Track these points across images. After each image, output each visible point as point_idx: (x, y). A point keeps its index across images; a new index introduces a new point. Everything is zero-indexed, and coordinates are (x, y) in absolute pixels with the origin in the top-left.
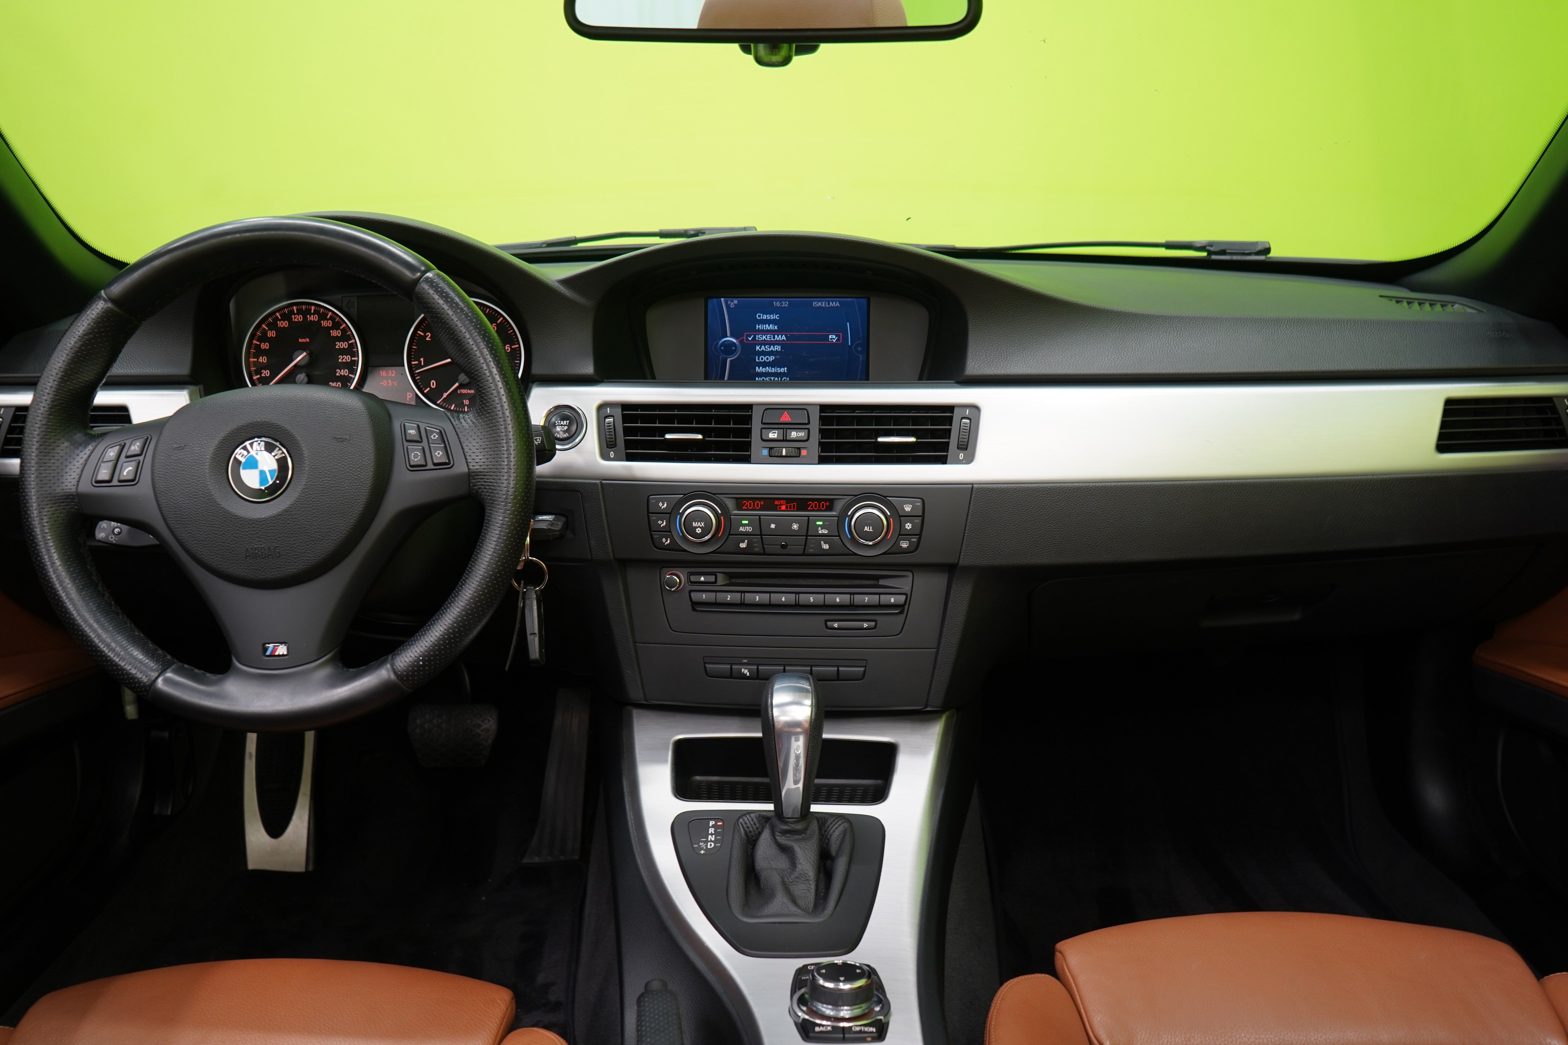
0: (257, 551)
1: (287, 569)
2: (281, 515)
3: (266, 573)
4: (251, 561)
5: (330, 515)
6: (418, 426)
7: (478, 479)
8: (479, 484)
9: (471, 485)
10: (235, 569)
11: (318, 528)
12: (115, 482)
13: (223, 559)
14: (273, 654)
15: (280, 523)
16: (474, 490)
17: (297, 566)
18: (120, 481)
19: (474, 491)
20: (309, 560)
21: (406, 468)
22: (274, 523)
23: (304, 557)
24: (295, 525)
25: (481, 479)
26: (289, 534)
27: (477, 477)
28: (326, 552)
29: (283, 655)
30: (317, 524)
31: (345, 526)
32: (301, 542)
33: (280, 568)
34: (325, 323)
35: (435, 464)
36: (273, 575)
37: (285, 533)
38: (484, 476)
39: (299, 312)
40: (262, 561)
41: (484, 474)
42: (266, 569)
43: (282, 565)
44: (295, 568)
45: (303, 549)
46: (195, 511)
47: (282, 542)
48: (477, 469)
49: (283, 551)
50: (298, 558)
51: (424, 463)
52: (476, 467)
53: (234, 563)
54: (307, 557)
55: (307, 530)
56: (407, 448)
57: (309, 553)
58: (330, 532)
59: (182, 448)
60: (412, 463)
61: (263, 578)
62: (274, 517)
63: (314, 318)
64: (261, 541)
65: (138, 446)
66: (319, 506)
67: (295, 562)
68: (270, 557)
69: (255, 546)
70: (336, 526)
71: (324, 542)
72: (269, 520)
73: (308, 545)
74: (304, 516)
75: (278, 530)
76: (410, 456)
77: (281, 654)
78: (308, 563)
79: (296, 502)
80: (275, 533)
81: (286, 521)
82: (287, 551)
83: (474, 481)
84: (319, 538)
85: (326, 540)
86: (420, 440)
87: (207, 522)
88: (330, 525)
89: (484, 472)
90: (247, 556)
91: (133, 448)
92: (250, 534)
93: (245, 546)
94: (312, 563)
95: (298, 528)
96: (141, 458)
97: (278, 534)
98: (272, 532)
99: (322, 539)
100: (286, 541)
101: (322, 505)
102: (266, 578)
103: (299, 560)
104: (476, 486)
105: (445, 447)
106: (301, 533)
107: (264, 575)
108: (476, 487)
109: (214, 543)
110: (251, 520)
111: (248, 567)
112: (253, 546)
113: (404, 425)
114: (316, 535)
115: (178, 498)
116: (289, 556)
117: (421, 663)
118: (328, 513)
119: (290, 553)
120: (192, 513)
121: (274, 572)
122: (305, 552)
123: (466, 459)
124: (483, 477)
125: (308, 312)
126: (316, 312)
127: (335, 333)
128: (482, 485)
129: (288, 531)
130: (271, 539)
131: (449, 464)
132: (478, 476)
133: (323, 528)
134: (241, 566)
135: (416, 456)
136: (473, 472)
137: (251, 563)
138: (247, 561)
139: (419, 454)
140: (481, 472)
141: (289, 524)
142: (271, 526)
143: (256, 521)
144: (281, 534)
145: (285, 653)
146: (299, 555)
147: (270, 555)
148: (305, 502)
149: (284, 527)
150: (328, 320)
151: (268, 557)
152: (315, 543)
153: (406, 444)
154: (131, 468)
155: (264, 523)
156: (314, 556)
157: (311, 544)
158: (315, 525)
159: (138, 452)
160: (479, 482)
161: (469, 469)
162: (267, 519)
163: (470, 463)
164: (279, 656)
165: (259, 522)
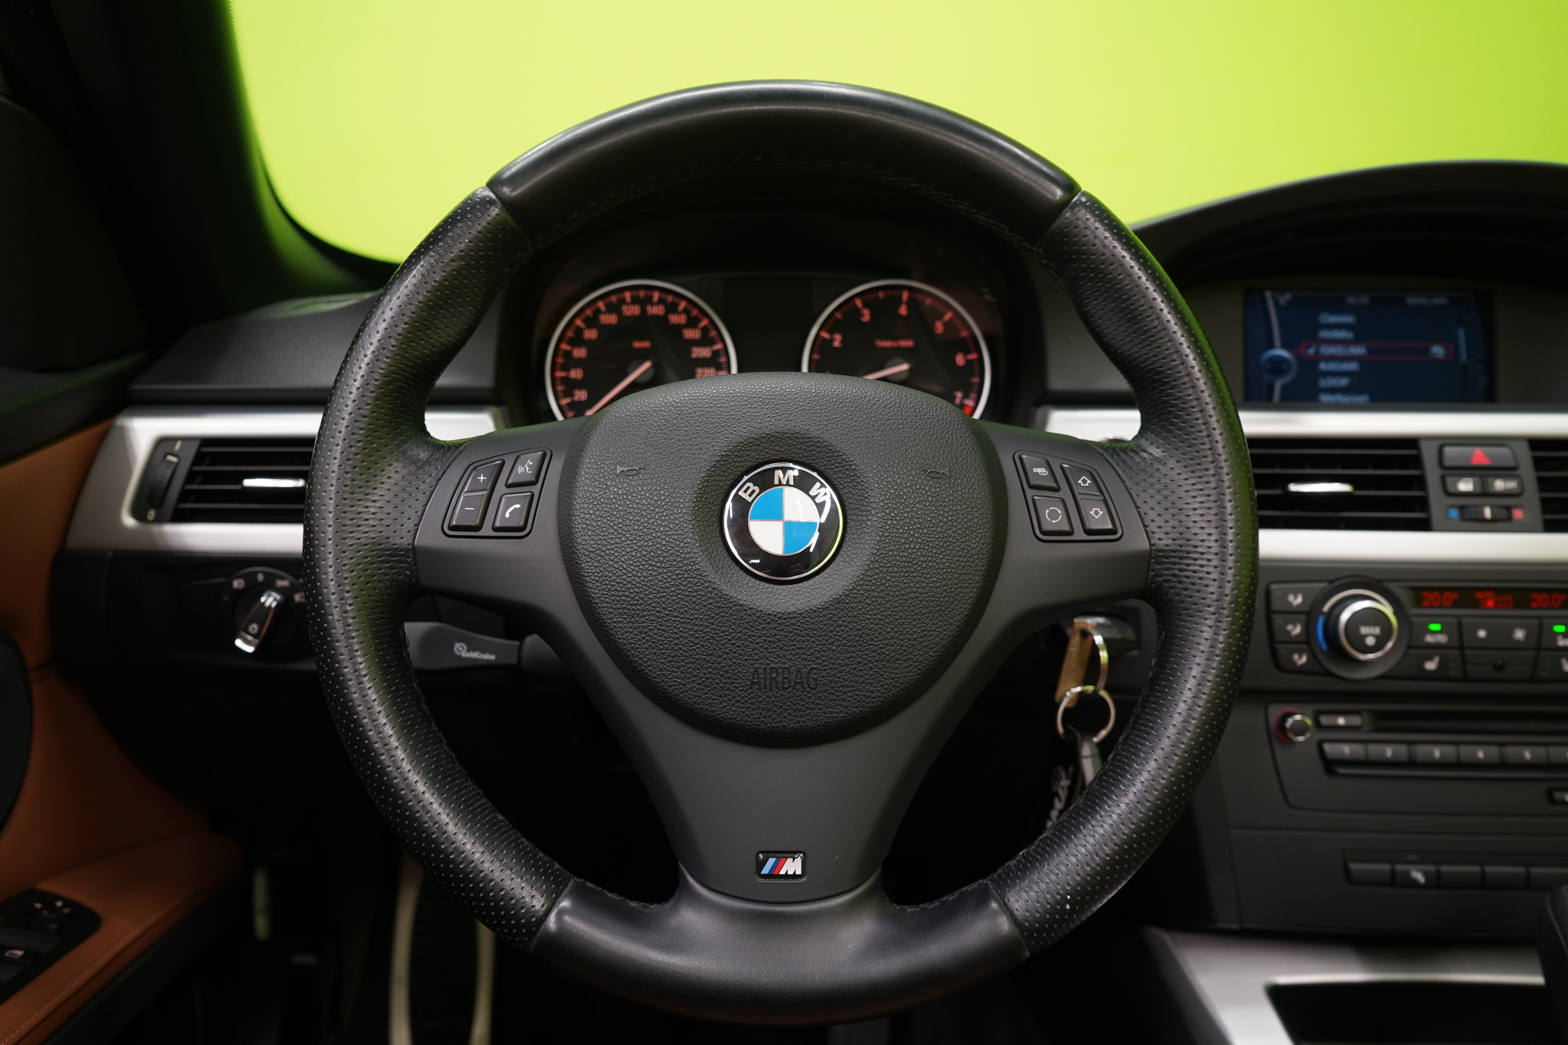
0: (774, 675)
1: (825, 713)
2: (827, 608)
3: (785, 717)
4: (760, 694)
5: (917, 614)
6: (1048, 463)
7: (1166, 563)
8: (1166, 572)
9: (1152, 573)
10: (725, 706)
11: (893, 638)
12: (487, 530)
13: (705, 685)
14: (775, 873)
15: (825, 625)
16: (1154, 583)
17: (846, 707)
18: (496, 529)
19: (1153, 586)
20: (869, 697)
21: (1033, 536)
22: (813, 623)
23: (861, 691)
24: (851, 630)
25: (1174, 564)
26: (839, 646)
27: (1166, 560)
28: (901, 683)
29: (794, 876)
30: (892, 629)
31: (941, 636)
32: (859, 663)
33: (813, 709)
34: (675, 319)
35: (1089, 532)
36: (799, 722)
37: (832, 643)
38: (1181, 558)
39: (635, 301)
40: (782, 695)
41: (1181, 555)
42: (787, 710)
43: (818, 704)
44: (841, 712)
45: (862, 676)
46: (659, 592)
47: (824, 661)
48: (1167, 546)
49: (823, 677)
50: (850, 692)
51: (1067, 528)
52: (1164, 542)
53: (726, 695)
54: (867, 691)
55: (872, 639)
56: (1033, 500)
57: (871, 684)
58: (913, 645)
59: (635, 472)
60: (1046, 527)
61: (778, 727)
62: (815, 611)
63: (657, 310)
64: (785, 656)
65: (529, 466)
66: (897, 596)
67: (844, 700)
68: (797, 687)
69: (773, 665)
70: (925, 635)
71: (901, 665)
72: (804, 617)
73: (871, 668)
74: (870, 613)
75: (819, 636)
76: (1041, 516)
77: (790, 872)
78: (867, 703)
79: (857, 586)
80: (814, 642)
81: (835, 621)
82: (832, 679)
83: (1159, 567)
84: (893, 657)
85: (905, 660)
86: (1054, 485)
87: (682, 613)
88: (915, 632)
89: (1182, 551)
90: (753, 683)
91: (520, 469)
92: (765, 641)
93: (752, 665)
94: (873, 703)
95: (856, 636)
96: (536, 489)
97: (818, 645)
98: (808, 641)
99: (897, 659)
100: (831, 658)
101: (903, 595)
102: (784, 727)
103: (851, 697)
104: (1160, 576)
105: (1105, 501)
106: (860, 645)
107: (781, 722)
108: (1160, 579)
109: (691, 656)
110: (770, 614)
111: (752, 703)
112: (768, 664)
113: (1021, 459)
114: (888, 650)
115: (624, 566)
116: (832, 688)
117: (1068, 907)
118: (912, 611)
119: (836, 682)
120: (651, 596)
121: (802, 716)
122: (864, 682)
123: (1145, 526)
124: (1177, 560)
125: (648, 300)
126: (661, 301)
127: (691, 334)
128: (1174, 575)
129: (838, 640)
130: (803, 653)
131: (1113, 532)
132: (1167, 558)
133: (902, 638)
134: (738, 701)
135: (1054, 515)
136: (1160, 551)
137: (760, 696)
138: (752, 692)
139: (1060, 512)
140: (1174, 551)
141: (841, 626)
142: (805, 629)
143: (780, 618)
144: (824, 645)
145: (799, 872)
146: (852, 686)
147: (798, 683)
148: (873, 588)
149: (831, 632)
150: (680, 313)
151: (794, 688)
152: (884, 666)
153: (1030, 493)
154: (518, 506)
155: (793, 621)
156: (879, 691)
157: (876, 666)
158: (888, 632)
159: (533, 479)
160: (1168, 569)
161: (1151, 545)
162: (801, 614)
163: (1153, 533)
164: (786, 876)
165: (785, 619)
